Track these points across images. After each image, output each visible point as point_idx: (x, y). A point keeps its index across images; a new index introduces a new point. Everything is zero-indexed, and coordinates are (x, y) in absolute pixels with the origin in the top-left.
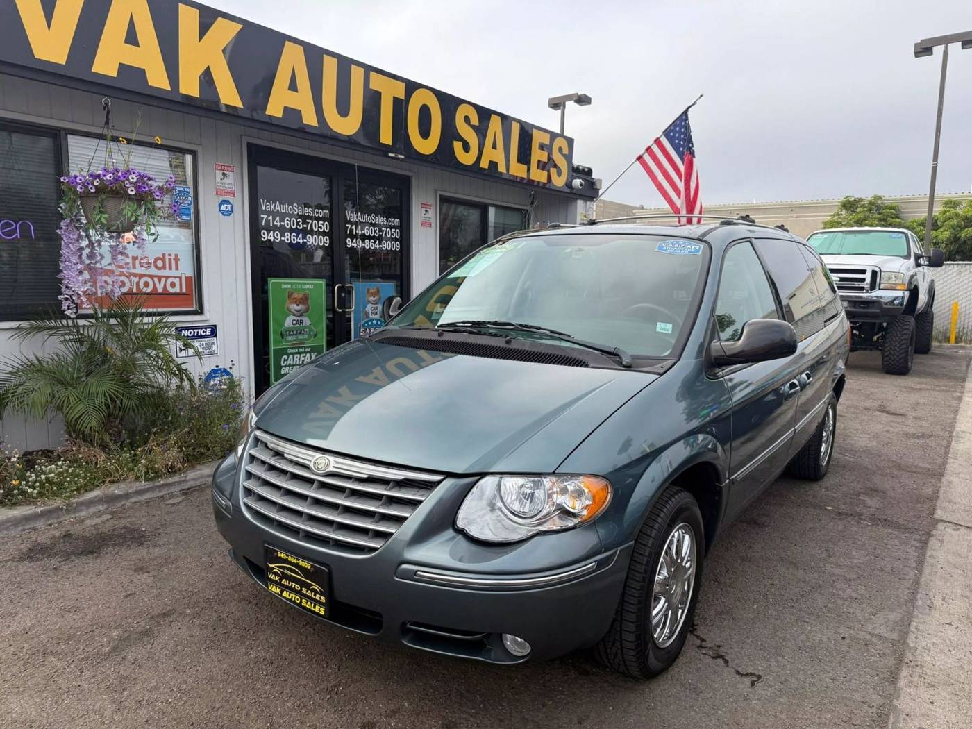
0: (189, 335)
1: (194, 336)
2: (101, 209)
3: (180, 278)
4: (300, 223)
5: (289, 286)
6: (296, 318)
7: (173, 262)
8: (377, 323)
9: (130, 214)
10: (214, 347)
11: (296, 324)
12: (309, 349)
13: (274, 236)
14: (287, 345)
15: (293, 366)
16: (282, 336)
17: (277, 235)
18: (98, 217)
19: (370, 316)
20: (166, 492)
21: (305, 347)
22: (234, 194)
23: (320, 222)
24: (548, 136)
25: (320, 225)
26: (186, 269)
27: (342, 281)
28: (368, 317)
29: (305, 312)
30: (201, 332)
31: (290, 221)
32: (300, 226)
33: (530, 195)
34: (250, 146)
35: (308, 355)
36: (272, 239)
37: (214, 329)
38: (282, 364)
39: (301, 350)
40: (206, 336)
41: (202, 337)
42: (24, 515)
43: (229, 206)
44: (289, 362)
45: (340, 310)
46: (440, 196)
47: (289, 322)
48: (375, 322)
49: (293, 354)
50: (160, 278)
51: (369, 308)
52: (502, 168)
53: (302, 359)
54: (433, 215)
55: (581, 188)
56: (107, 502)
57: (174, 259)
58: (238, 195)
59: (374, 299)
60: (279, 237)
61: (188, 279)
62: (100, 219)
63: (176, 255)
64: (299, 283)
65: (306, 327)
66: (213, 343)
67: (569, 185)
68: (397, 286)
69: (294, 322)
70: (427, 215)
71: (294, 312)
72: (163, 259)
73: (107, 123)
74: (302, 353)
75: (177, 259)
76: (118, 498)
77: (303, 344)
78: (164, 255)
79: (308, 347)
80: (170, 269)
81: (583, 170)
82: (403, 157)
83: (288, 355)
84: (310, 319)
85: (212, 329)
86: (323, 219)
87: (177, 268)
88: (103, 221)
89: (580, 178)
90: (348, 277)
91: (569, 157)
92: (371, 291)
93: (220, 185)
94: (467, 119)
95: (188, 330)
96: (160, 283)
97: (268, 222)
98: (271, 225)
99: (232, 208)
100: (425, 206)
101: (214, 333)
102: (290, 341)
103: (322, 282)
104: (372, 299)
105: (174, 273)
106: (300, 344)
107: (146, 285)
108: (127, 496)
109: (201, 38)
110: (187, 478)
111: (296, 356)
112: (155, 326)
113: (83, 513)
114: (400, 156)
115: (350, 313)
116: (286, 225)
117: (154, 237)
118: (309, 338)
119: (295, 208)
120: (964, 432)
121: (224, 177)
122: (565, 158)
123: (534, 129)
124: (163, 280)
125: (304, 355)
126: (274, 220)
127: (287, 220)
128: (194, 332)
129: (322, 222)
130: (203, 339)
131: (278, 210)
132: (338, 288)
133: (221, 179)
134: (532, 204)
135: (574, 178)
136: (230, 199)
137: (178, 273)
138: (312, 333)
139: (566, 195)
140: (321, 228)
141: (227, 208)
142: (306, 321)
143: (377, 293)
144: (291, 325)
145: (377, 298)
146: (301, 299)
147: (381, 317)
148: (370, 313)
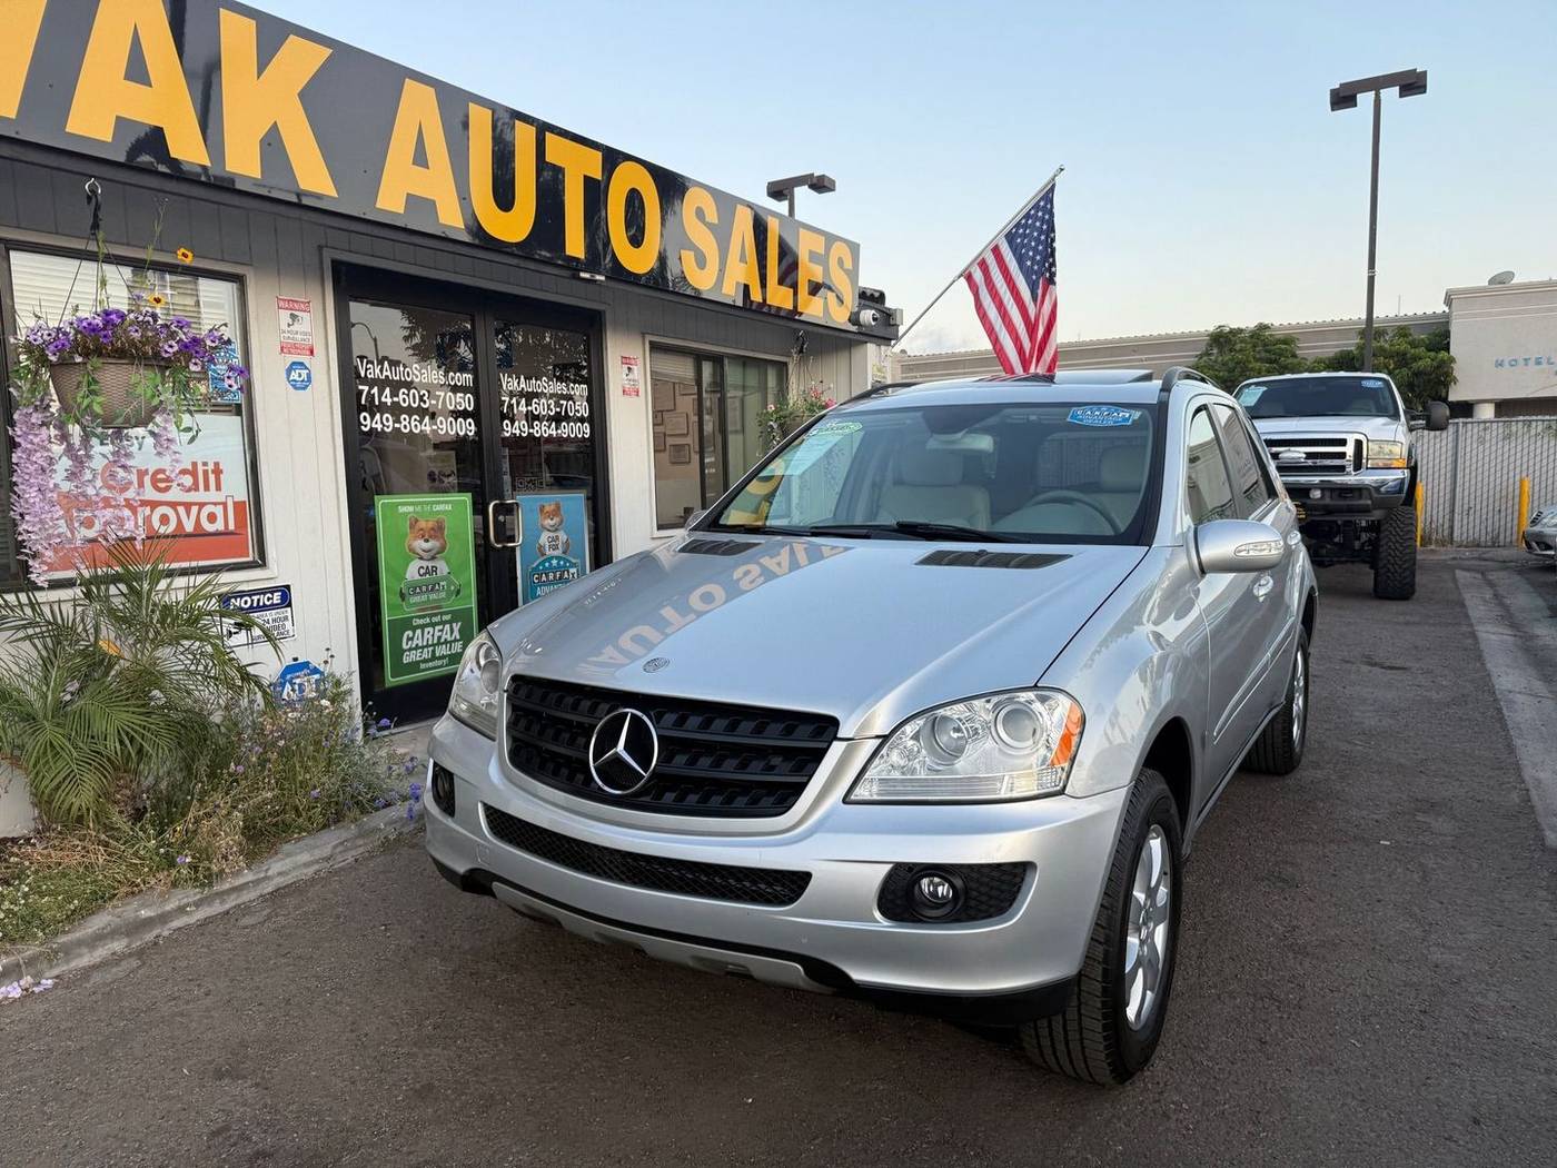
0: (243, 605)
1: (251, 607)
2: (92, 387)
3: (225, 505)
5: (411, 509)
6: (425, 564)
7: (212, 478)
8: (558, 563)
9: (149, 392)
10: (288, 624)
11: (425, 574)
12: (449, 617)
13: (382, 423)
14: (414, 612)
15: (423, 647)
16: (402, 596)
17: (387, 420)
18: (86, 402)
19: (548, 552)
20: (233, 904)
21: (442, 614)
22: (312, 353)
23: (459, 395)
24: (821, 239)
25: (459, 400)
26: (235, 486)
27: (501, 497)
28: (543, 555)
29: (438, 553)
30: (264, 600)
31: (408, 395)
32: (425, 402)
33: (798, 339)
34: (337, 264)
35: (447, 626)
36: (379, 427)
37: (285, 591)
38: (405, 647)
39: (435, 619)
40: (273, 607)
41: (265, 608)
43: (304, 373)
44: (415, 642)
45: (499, 546)
46: (651, 342)
48: (554, 562)
49: (423, 627)
50: (188, 506)
51: (544, 538)
52: (756, 296)
53: (437, 634)
54: (641, 375)
55: (873, 323)
56: (128, 934)
57: (213, 472)
58: (320, 352)
59: (552, 523)
60: (391, 423)
61: (239, 506)
62: (90, 406)
63: (217, 464)
64: (427, 503)
65: (443, 578)
66: (286, 618)
67: (854, 320)
68: (588, 499)
69: (422, 571)
70: (630, 377)
71: (421, 553)
72: (194, 473)
73: (95, 226)
74: (438, 623)
75: (218, 471)
76: (148, 923)
77: (439, 608)
78: (194, 464)
79: (446, 613)
80: (207, 488)
81: (872, 295)
82: (603, 278)
83: (414, 629)
85: (283, 592)
86: (464, 389)
87: (218, 488)
88: (97, 409)
89: (871, 308)
90: (508, 487)
91: (853, 274)
92: (547, 509)
93: (286, 335)
94: (700, 214)
95: (241, 597)
96: (188, 516)
97: (370, 397)
98: (377, 403)
99: (309, 376)
100: (628, 362)
101: (286, 601)
102: (417, 604)
103: (467, 498)
104: (548, 522)
105: (213, 495)
106: (433, 608)
107: (164, 520)
108: (163, 918)
109: (260, 73)
110: (270, 873)
111: (426, 630)
114: (598, 277)
115: (513, 549)
116: (402, 403)
117: (191, 434)
118: (448, 597)
119: (415, 372)
120: (1510, 692)
121: (293, 321)
122: (848, 274)
123: (801, 230)
124: (195, 509)
125: (441, 627)
126: (381, 393)
127: (404, 393)
128: (252, 601)
129: (462, 395)
130: (268, 612)
131: (387, 376)
132: (494, 506)
133: (289, 325)
134: (801, 351)
135: (862, 307)
136: (305, 359)
137: (219, 497)
138: (452, 588)
139: (850, 336)
140: (460, 404)
141: (300, 376)
142: (443, 568)
143: (557, 512)
144: (417, 577)
145: (556, 520)
146: (433, 529)
147: (565, 553)
148: (547, 547)
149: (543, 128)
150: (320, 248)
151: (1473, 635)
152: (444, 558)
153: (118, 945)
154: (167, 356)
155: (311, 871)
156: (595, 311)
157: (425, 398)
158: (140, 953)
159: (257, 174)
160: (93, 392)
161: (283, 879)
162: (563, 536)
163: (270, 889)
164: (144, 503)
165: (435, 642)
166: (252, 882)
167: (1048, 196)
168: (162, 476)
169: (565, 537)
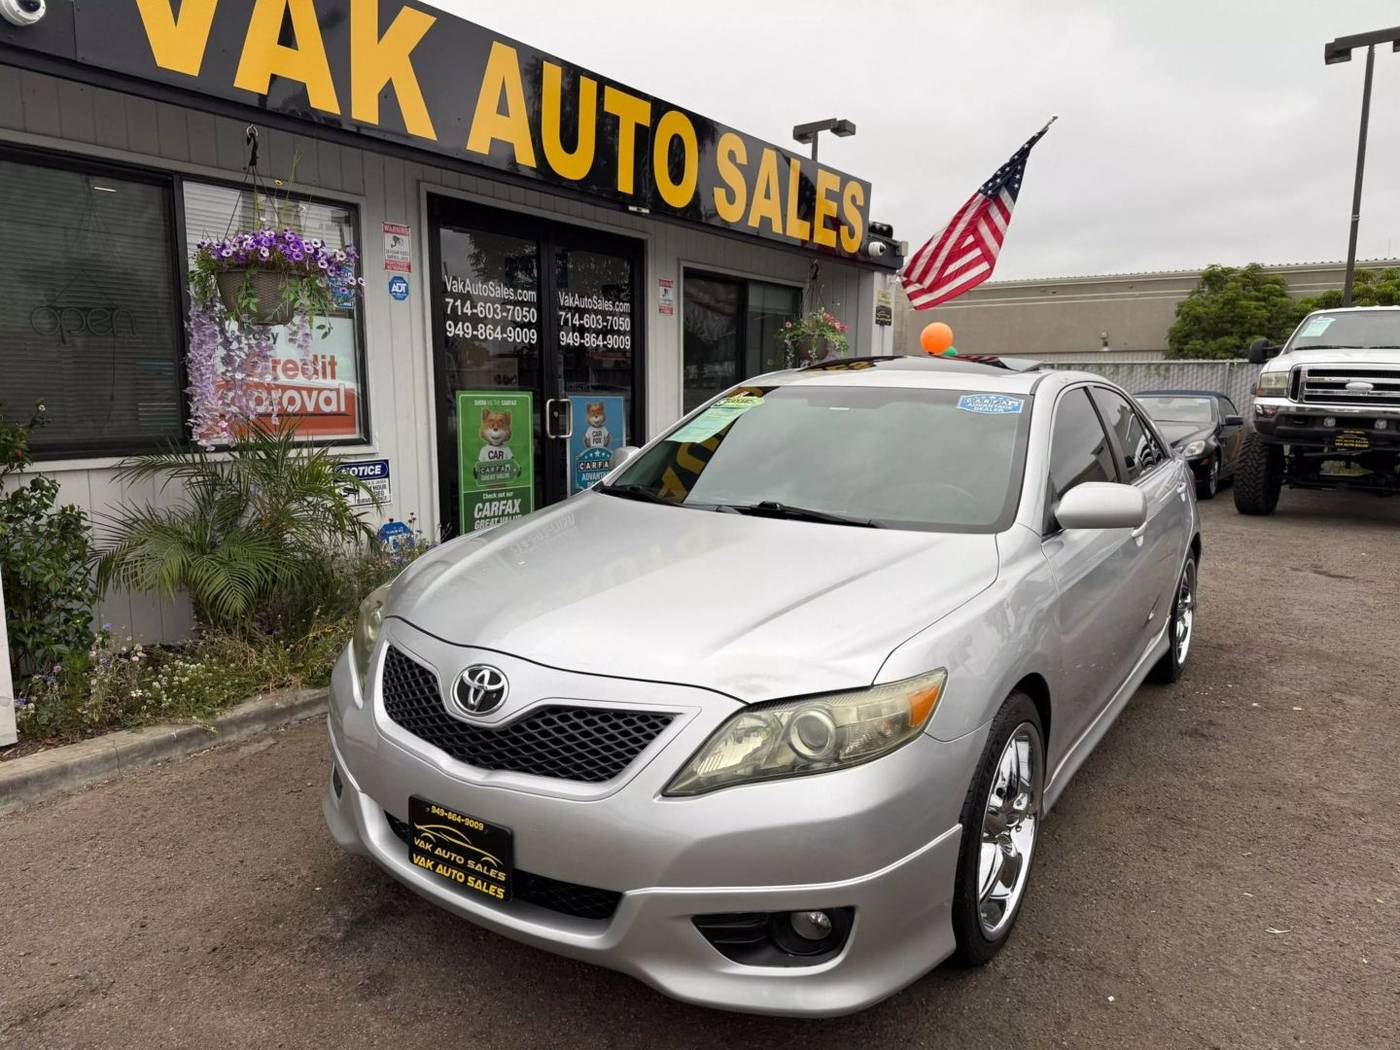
0: (352, 475)
1: (358, 475)
2: (249, 291)
3: (338, 391)
4: (498, 311)
5: (484, 403)
6: (494, 449)
7: (328, 367)
8: (600, 455)
10: (386, 492)
11: (493, 458)
12: (509, 494)
13: (463, 330)
14: (482, 488)
15: (491, 518)
16: (476, 475)
17: (468, 328)
18: (245, 303)
19: (592, 445)
22: (410, 268)
23: (525, 309)
24: (838, 179)
25: (525, 313)
26: (345, 381)
27: (556, 397)
28: (588, 446)
29: (505, 440)
30: (368, 470)
31: (485, 308)
32: (498, 314)
33: (812, 267)
34: (431, 196)
35: (510, 501)
36: (461, 333)
37: (384, 464)
38: (476, 516)
39: (501, 495)
40: (375, 476)
41: (369, 477)
42: (155, 741)
43: (403, 286)
44: (484, 513)
45: (553, 437)
46: (685, 268)
47: (484, 456)
48: (597, 453)
49: (491, 501)
50: (310, 390)
51: (590, 433)
52: (777, 228)
53: (502, 508)
54: (675, 296)
57: (330, 363)
58: (415, 267)
59: (596, 420)
60: (470, 331)
61: (349, 395)
62: (247, 306)
63: (332, 358)
64: (497, 398)
65: (508, 462)
66: (384, 487)
67: (864, 251)
68: (626, 401)
69: (492, 455)
70: (667, 297)
71: (491, 440)
72: (314, 363)
73: (253, 162)
74: (503, 499)
75: (333, 363)
76: (280, 713)
77: (504, 485)
78: (316, 357)
79: (510, 491)
80: (325, 376)
82: (646, 211)
83: (484, 502)
85: (383, 465)
86: (528, 304)
87: (333, 376)
88: (253, 307)
89: (879, 240)
90: (562, 388)
92: (594, 408)
93: (390, 254)
94: (732, 156)
95: (351, 467)
96: (309, 400)
97: (454, 308)
98: (460, 313)
99: (407, 288)
100: (666, 284)
101: (385, 472)
102: (486, 482)
103: (528, 396)
104: (594, 419)
105: (329, 382)
106: (499, 486)
107: (292, 401)
108: (291, 710)
109: (380, 38)
111: (494, 504)
112: (314, 461)
113: (234, 737)
114: (643, 210)
115: (564, 440)
116: (479, 313)
118: (511, 478)
119: (490, 288)
121: (396, 242)
122: (859, 211)
123: (820, 170)
124: (315, 393)
125: (505, 502)
126: (463, 306)
127: (481, 306)
128: (359, 471)
129: (527, 309)
130: (370, 481)
131: (468, 291)
132: (551, 404)
133: (392, 246)
134: (815, 278)
135: (871, 239)
136: (403, 274)
137: (334, 384)
138: (515, 470)
139: (860, 265)
140: (525, 316)
141: (400, 288)
142: (508, 453)
143: (600, 411)
144: (487, 459)
145: (600, 418)
146: (501, 420)
147: (606, 446)
148: (592, 440)
149: (603, 82)
150: (418, 182)
156: (639, 239)
159: (375, 121)
160: (250, 295)
162: (605, 432)
164: (278, 387)
165: (500, 513)
168: (290, 366)
169: (607, 433)
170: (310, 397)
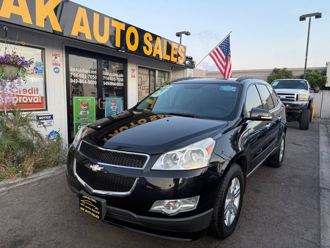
0: (42, 119)
1: (44, 119)
2: (3, 71)
3: (39, 97)
5: (81, 100)
6: (84, 111)
7: (36, 91)
9: (15, 72)
11: (84, 114)
13: (75, 81)
14: (81, 122)
16: (79, 118)
17: (77, 80)
19: (112, 110)
20: (31, 181)
23: (93, 76)
24: (177, 45)
26: (41, 93)
27: (102, 98)
28: (111, 111)
29: (87, 109)
30: (47, 117)
31: (82, 75)
33: (171, 67)
34: (66, 47)
37: (52, 116)
38: (79, 129)
40: (49, 119)
41: (47, 119)
43: (58, 70)
44: (81, 128)
45: (101, 108)
46: (138, 66)
48: (114, 112)
49: (83, 125)
50: (30, 97)
51: (112, 107)
52: (161, 57)
54: (136, 73)
55: (189, 64)
56: (7, 186)
57: (36, 90)
58: (61, 65)
61: (42, 98)
63: (37, 88)
64: (85, 99)
65: (88, 115)
66: (52, 122)
67: (185, 63)
68: (122, 99)
69: (83, 113)
70: (133, 73)
71: (83, 109)
72: (32, 90)
73: (6, 36)
74: (86, 124)
75: (37, 90)
76: (11, 184)
78: (32, 88)
79: (88, 122)
80: (35, 93)
81: (189, 58)
82: (124, 52)
83: (81, 125)
84: (89, 112)
86: (94, 74)
87: (37, 93)
88: (3, 75)
89: (188, 61)
90: (104, 96)
91: (184, 53)
92: (113, 101)
93: (54, 61)
94: (148, 38)
95: (42, 117)
96: (30, 99)
97: (73, 75)
98: (74, 77)
99: (59, 70)
100: (133, 70)
101: (52, 118)
102: (82, 120)
103: (94, 98)
104: (113, 104)
105: (36, 95)
106: (86, 121)
107: (25, 100)
108: (15, 184)
109: (45, 4)
110: (40, 175)
114: (123, 51)
115: (105, 109)
116: (80, 77)
117: (25, 82)
118: (89, 119)
119: (83, 70)
120: (323, 152)
121: (56, 58)
122: (183, 53)
123: (172, 43)
124: (32, 98)
126: (75, 75)
127: (81, 75)
128: (44, 118)
129: (94, 76)
130: (48, 120)
131: (77, 71)
132: (100, 100)
133: (55, 59)
134: (172, 69)
135: (186, 60)
136: (58, 67)
137: (38, 95)
138: (90, 117)
139: (183, 67)
140: (93, 78)
141: (57, 70)
142: (88, 112)
143: (115, 102)
145: (115, 103)
146: (86, 104)
147: (116, 111)
148: (112, 109)
149: (111, 19)
150: (62, 43)
151: (319, 139)
152: (88, 110)
153: (4, 189)
154: (18, 64)
155: (49, 175)
156: (125, 59)
157: (85, 76)
158: (9, 191)
159: (43, 26)
160: (2, 72)
161: (43, 177)
162: (116, 107)
163: (40, 179)
164: (21, 96)
166: (35, 177)
167: (228, 38)
168: (25, 90)
169: (117, 107)
170: (30, 98)
